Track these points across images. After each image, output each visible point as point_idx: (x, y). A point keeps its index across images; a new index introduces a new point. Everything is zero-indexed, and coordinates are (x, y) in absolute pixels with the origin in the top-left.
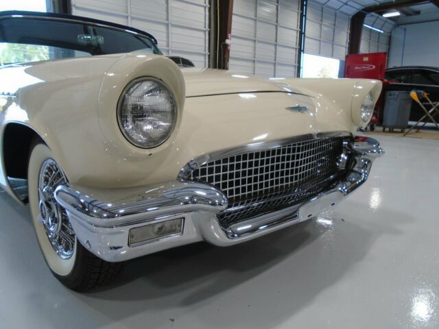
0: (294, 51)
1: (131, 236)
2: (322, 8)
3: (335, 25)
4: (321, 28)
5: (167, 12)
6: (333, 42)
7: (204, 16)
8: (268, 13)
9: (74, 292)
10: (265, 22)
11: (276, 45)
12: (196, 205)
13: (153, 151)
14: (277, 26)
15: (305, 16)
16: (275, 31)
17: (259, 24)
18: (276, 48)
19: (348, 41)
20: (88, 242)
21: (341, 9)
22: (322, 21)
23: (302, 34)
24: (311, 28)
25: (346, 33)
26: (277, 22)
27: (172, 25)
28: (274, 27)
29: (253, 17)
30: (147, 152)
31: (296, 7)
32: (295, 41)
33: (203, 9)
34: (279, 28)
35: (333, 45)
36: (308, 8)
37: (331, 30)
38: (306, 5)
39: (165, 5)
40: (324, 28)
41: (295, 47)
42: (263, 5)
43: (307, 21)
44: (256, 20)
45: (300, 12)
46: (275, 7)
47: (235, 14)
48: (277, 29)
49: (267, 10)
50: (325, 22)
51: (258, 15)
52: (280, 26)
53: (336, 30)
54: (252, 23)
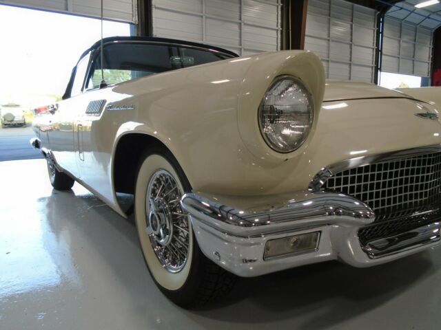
0: (370, 70)
1: (267, 249)
2: (401, 24)
3: (415, 41)
4: (399, 44)
5: (240, 37)
6: (413, 58)
7: (276, 39)
8: (342, 32)
9: (185, 311)
10: (338, 41)
11: (350, 64)
12: (341, 217)
13: (290, 156)
14: (351, 45)
15: (382, 33)
16: (349, 50)
17: (332, 44)
18: (350, 68)
19: (431, 56)
20: (217, 253)
21: (423, 24)
22: (400, 37)
23: (378, 52)
24: (388, 45)
25: (428, 49)
26: (351, 41)
27: (245, 50)
28: (348, 46)
29: (326, 37)
30: (284, 157)
31: (371, 24)
32: (371, 59)
33: (275, 32)
34: (353, 47)
35: (413, 61)
36: (385, 25)
37: (411, 46)
38: (383, 22)
39: (239, 30)
40: (403, 44)
41: (371, 65)
42: (336, 25)
43: (384, 38)
44: (329, 40)
45: (376, 29)
46: (349, 26)
47: (307, 36)
48: (351, 48)
49: (341, 29)
50: (405, 38)
51: (331, 35)
52: (355, 45)
53: (416, 46)
54: (324, 43)
